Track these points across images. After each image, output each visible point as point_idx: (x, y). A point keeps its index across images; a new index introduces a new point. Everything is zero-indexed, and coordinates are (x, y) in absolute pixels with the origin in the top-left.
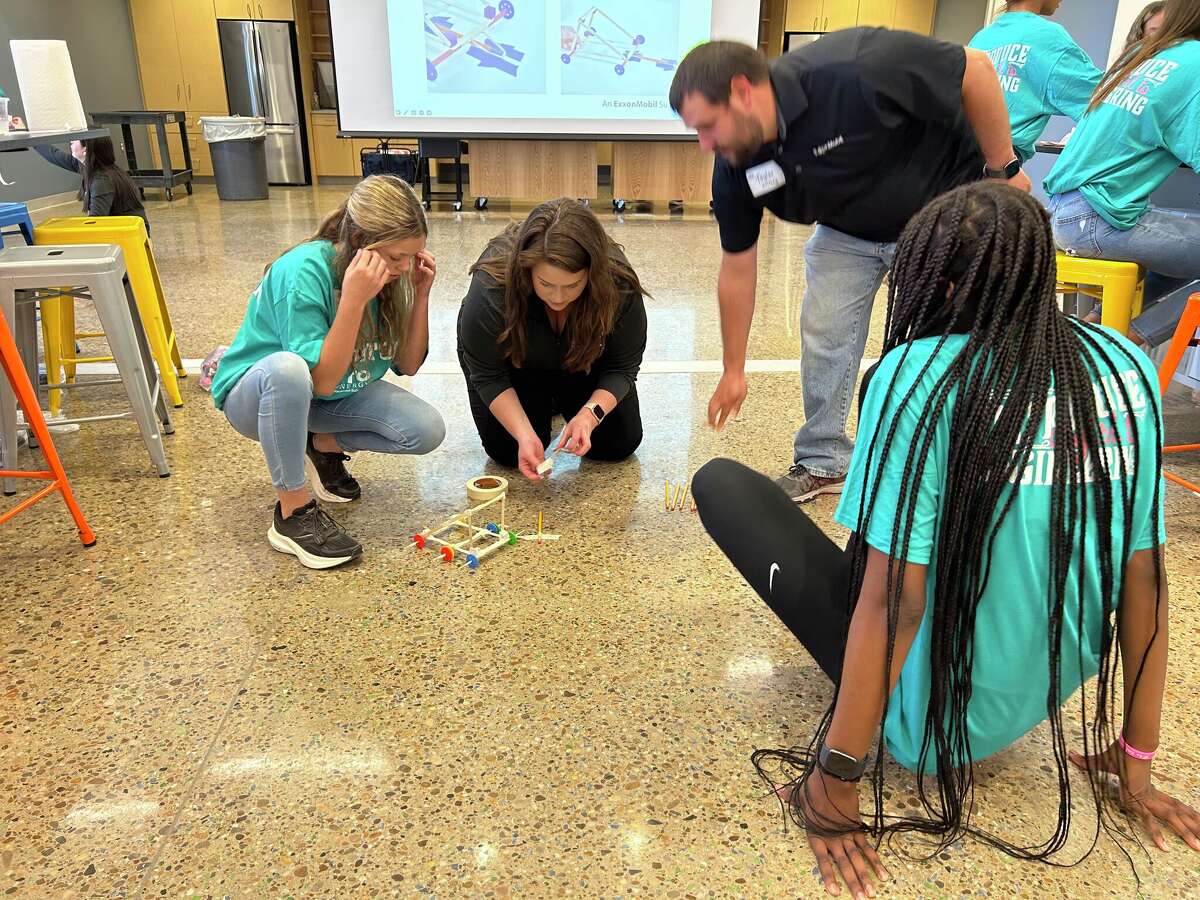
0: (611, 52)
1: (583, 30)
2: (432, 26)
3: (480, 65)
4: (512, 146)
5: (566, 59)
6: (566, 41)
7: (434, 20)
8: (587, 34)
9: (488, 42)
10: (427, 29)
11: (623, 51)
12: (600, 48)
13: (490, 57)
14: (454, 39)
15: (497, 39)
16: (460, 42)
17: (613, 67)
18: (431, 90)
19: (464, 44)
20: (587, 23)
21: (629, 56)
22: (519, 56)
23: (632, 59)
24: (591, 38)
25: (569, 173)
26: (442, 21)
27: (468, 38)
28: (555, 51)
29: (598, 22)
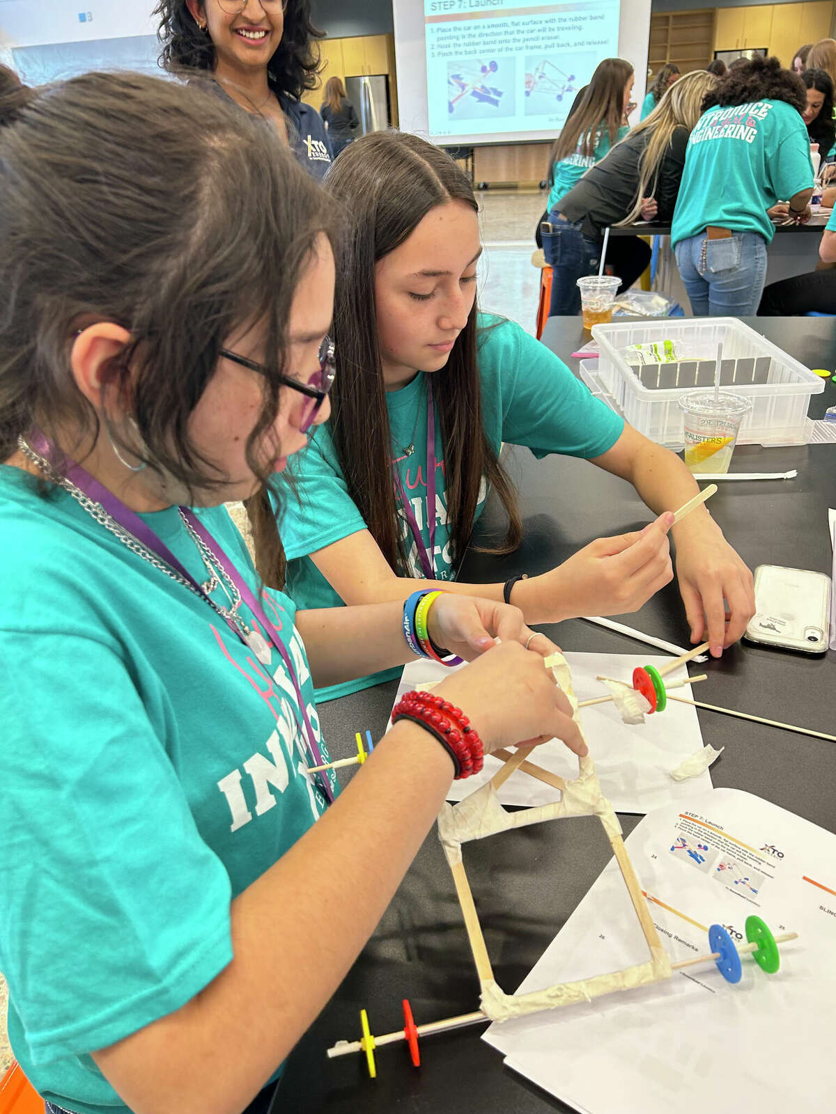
0: (554, 87)
1: (538, 75)
2: (452, 81)
3: (479, 101)
4: (499, 149)
5: (528, 93)
6: (528, 83)
7: (453, 77)
8: (540, 77)
9: (483, 87)
10: (449, 83)
11: (561, 86)
12: (548, 85)
13: (483, 96)
14: (463, 87)
15: (488, 86)
16: (467, 88)
17: (555, 96)
18: (450, 119)
19: (469, 89)
20: (540, 71)
21: (566, 89)
22: (499, 94)
23: (568, 90)
24: (543, 79)
25: (533, 164)
26: (457, 77)
27: (471, 86)
28: (521, 89)
29: (548, 70)
